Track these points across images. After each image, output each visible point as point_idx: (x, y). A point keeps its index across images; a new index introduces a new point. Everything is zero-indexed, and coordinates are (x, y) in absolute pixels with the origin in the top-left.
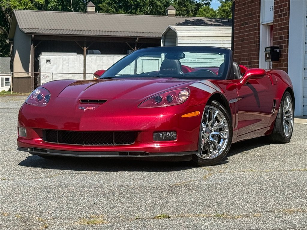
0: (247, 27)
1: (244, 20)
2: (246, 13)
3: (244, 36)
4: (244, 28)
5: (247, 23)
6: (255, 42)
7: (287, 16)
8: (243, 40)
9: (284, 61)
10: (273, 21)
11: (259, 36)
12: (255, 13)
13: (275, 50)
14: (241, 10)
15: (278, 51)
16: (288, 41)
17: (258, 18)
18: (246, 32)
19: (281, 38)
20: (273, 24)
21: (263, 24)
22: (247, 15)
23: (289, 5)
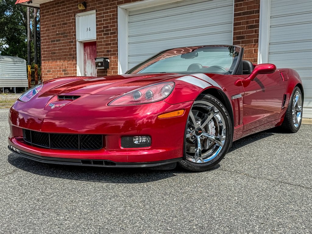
0: (59, 44)
1: (54, 38)
2: (57, 32)
3: (55, 50)
4: (56, 44)
5: (59, 40)
6: (71, 55)
7: (116, 34)
8: (55, 53)
9: (113, 69)
10: (96, 39)
11: (76, 50)
12: (70, 32)
13: (107, 60)
14: (49, 30)
15: (109, 61)
16: (117, 53)
17: (74, 36)
18: (58, 47)
19: (108, 51)
20: (96, 40)
21: (79, 41)
22: (57, 34)
23: (117, 26)
